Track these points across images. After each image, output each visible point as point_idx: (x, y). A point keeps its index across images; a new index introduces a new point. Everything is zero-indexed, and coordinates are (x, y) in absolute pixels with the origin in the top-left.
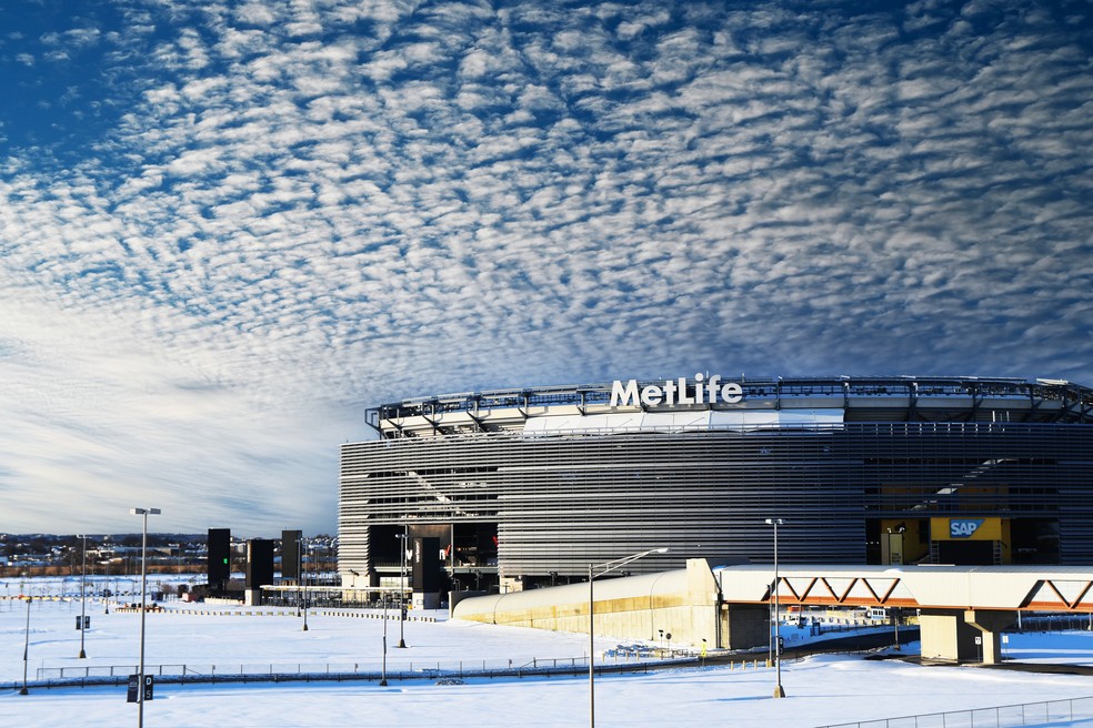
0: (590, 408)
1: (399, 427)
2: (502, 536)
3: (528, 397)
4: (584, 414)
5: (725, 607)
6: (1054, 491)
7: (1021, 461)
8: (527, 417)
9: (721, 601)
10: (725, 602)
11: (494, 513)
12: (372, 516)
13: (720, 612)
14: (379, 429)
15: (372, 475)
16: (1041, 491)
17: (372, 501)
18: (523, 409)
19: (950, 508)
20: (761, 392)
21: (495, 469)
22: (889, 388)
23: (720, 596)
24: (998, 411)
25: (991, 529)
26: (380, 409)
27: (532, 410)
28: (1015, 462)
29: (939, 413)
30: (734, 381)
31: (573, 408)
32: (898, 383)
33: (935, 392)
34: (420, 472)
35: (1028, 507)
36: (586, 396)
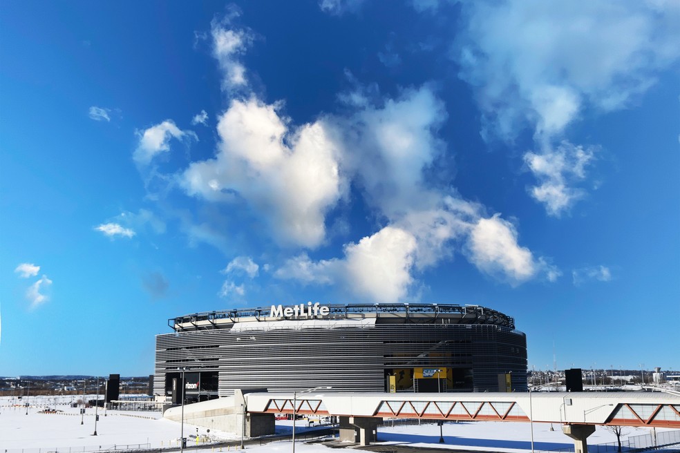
0: (262, 318)
1: (182, 327)
2: (220, 377)
3: (235, 314)
4: (259, 321)
5: (248, 414)
6: (470, 355)
7: (456, 342)
8: (234, 322)
9: (246, 411)
10: (248, 412)
11: (217, 367)
12: (167, 368)
13: (246, 417)
14: (174, 328)
15: (168, 349)
16: (465, 355)
17: (168, 361)
18: (233, 319)
19: (426, 364)
20: (340, 311)
21: (218, 346)
22: (398, 309)
23: (246, 408)
24: (444, 319)
25: (440, 373)
26: (175, 319)
27: (236, 320)
28: (452, 342)
29: (420, 320)
30: (325, 305)
31: (254, 318)
32: (402, 306)
33: (419, 310)
34: (187, 348)
35: (459, 363)
36: (259, 313)
